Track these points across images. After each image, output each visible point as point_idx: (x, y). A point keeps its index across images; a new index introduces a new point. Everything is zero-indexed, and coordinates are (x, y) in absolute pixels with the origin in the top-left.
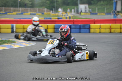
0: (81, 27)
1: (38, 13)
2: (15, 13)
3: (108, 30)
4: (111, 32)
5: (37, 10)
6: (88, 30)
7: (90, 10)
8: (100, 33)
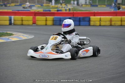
0: (81, 20)
1: (37, 4)
2: (13, 4)
3: (108, 23)
4: (111, 25)
5: (36, 2)
6: (88, 23)
7: (91, 2)
8: (100, 25)
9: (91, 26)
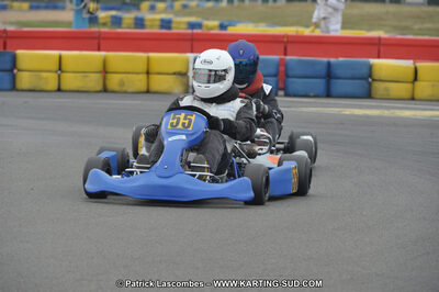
3: (94, 81)
4: (105, 90)
6: (6, 76)
8: (59, 90)
9: (23, 90)
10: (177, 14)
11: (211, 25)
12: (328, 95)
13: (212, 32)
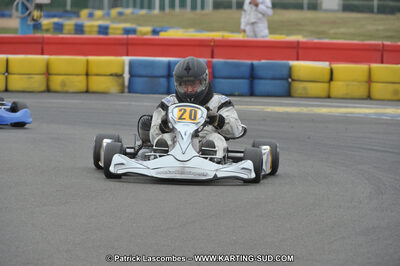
3: (38, 82)
4: (48, 90)
8: (6, 90)
10: (114, 20)
11: (145, 30)
12: (252, 94)
13: (145, 37)
